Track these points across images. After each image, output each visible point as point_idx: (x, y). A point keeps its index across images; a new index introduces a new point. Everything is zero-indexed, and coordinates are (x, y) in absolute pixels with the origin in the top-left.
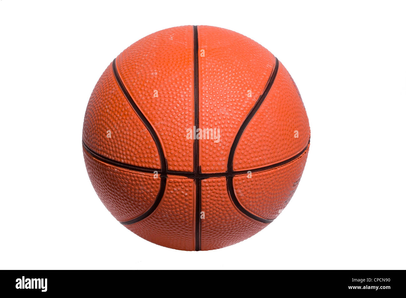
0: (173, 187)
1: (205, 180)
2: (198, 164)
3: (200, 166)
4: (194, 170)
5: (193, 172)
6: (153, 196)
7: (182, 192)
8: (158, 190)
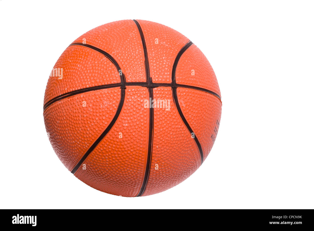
0: (131, 96)
1: (156, 89)
2: (149, 76)
3: (151, 78)
4: (146, 81)
5: (147, 82)
6: (115, 107)
7: (139, 99)
8: (119, 100)
